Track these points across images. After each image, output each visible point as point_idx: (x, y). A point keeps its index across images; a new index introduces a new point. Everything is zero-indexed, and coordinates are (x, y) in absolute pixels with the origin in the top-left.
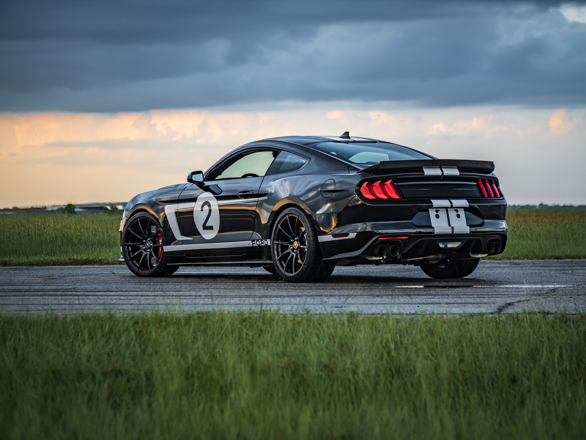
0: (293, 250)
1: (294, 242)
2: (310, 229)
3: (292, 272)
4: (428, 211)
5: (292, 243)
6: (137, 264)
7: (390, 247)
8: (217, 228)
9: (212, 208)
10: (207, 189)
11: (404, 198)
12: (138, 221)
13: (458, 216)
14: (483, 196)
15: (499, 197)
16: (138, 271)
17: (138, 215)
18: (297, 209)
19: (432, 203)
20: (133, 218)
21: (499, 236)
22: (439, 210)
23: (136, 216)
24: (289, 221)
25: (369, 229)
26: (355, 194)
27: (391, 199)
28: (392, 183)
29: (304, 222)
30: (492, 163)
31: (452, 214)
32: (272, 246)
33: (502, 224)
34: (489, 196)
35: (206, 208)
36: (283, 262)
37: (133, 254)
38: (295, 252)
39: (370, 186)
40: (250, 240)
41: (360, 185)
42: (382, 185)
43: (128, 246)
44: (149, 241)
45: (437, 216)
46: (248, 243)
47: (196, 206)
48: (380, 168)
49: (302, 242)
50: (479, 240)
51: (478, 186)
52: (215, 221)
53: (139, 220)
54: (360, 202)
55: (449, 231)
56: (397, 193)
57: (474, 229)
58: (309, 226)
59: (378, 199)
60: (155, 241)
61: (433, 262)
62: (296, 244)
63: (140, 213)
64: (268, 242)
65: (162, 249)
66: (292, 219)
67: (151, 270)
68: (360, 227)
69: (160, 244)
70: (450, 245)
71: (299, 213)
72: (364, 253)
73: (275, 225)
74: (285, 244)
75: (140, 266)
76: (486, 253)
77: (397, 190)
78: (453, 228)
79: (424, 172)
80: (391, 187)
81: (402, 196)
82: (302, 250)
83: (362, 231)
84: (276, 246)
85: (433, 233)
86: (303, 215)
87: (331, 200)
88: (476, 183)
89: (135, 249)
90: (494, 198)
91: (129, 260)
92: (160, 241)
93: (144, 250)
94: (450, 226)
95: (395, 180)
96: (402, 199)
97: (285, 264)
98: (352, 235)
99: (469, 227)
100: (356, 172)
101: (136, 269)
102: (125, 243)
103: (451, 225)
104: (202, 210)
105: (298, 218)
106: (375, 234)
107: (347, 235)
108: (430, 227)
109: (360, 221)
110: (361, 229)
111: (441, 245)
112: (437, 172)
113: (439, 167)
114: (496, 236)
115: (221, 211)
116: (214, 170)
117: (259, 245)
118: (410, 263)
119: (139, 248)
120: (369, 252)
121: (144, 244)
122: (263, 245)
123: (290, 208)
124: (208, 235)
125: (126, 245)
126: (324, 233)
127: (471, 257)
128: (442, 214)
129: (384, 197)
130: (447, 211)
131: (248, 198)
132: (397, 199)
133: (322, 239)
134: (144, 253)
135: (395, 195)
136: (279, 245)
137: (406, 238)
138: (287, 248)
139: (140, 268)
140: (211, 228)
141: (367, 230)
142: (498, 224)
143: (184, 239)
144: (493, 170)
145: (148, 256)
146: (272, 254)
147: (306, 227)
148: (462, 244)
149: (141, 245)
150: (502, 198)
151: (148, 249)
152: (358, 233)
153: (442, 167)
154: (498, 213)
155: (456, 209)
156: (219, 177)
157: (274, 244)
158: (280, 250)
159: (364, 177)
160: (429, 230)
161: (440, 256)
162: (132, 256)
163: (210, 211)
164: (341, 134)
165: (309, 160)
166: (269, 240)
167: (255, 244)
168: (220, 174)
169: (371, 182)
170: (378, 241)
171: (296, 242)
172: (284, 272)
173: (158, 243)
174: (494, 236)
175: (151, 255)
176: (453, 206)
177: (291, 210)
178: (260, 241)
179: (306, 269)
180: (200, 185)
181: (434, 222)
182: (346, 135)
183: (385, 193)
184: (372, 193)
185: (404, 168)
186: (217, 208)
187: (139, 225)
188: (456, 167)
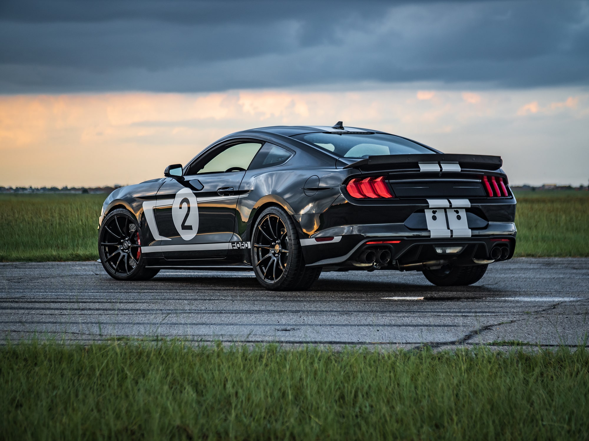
0: (274, 254)
1: (275, 245)
2: (291, 232)
3: (272, 279)
4: (424, 212)
5: (273, 247)
6: (114, 266)
7: (380, 253)
8: (196, 227)
9: (191, 206)
10: (187, 184)
11: (396, 197)
12: (115, 219)
13: (459, 218)
14: (488, 195)
15: (507, 196)
16: (115, 273)
17: (115, 212)
18: (278, 209)
19: (428, 203)
20: (110, 215)
21: (507, 240)
22: (436, 211)
23: (113, 213)
24: (269, 222)
25: (355, 232)
26: (340, 193)
27: (381, 198)
28: (383, 181)
29: (285, 223)
30: (499, 158)
31: (452, 215)
32: (251, 250)
33: (511, 227)
34: (495, 194)
35: (185, 205)
36: (263, 268)
37: (110, 255)
38: (276, 257)
39: (358, 184)
40: (229, 242)
41: (346, 182)
42: (372, 183)
43: (105, 246)
44: (127, 240)
45: (434, 218)
46: (227, 246)
47: (175, 203)
48: (369, 163)
49: (284, 245)
50: (483, 245)
51: (483, 183)
52: (194, 220)
53: (116, 217)
54: (346, 201)
55: (448, 234)
56: (389, 191)
57: (476, 232)
58: (290, 228)
59: (367, 198)
60: (133, 242)
61: (435, 268)
62: (278, 248)
63: (118, 210)
64: (249, 245)
65: (141, 250)
66: (273, 219)
67: (128, 273)
68: (346, 229)
69: (139, 244)
70: (449, 251)
71: (280, 213)
72: (350, 259)
73: (256, 226)
74: (266, 247)
75: (117, 268)
76: (492, 259)
77: (389, 188)
78: (452, 231)
79: (419, 168)
80: (382, 186)
81: (394, 195)
82: (283, 255)
83: (348, 234)
84: (256, 249)
85: (430, 236)
86: (285, 215)
87: (313, 200)
88: (481, 181)
89: (113, 249)
90: (501, 198)
91: (106, 262)
92: (139, 241)
93: (122, 250)
94: (448, 228)
95: (387, 177)
96: (394, 198)
97: (266, 269)
98: (337, 239)
99: (470, 230)
100: (343, 168)
101: (113, 271)
102: (102, 243)
103: (451, 228)
104: (181, 208)
105: (279, 218)
106: (363, 238)
107: (331, 238)
108: (426, 230)
109: (346, 223)
110: (347, 231)
111: (439, 251)
112: (434, 168)
113: (437, 162)
114: (503, 240)
115: (200, 209)
116: (195, 163)
117: (239, 248)
118: (409, 269)
119: (117, 248)
120: (357, 257)
121: (122, 244)
122: (243, 248)
123: (271, 208)
124: (187, 236)
125: (102, 245)
126: (307, 236)
127: (475, 263)
128: (440, 215)
129: (373, 196)
130: (446, 212)
131: (228, 195)
132: (388, 198)
133: (305, 242)
134: (122, 254)
135: (385, 194)
136: (260, 249)
137: (398, 242)
138: (268, 251)
139: (117, 270)
140: (190, 228)
141: (354, 233)
142: (506, 227)
143: (163, 239)
144: (501, 165)
145: (126, 258)
146: (252, 258)
147: (288, 228)
148: (462, 250)
149: (118, 245)
150: (510, 197)
151: (126, 250)
152: (344, 237)
153: (441, 162)
154: (506, 213)
155: (456, 210)
156: (201, 171)
157: (253, 247)
158: (260, 254)
159: (351, 174)
160: (424, 234)
161: (442, 261)
162: (109, 257)
163: (189, 208)
164: (334, 124)
165: (294, 153)
166: (249, 243)
167: (235, 246)
168: (203, 168)
169: (359, 179)
170: (366, 246)
171: (277, 245)
172: (265, 279)
173: (137, 243)
174: (501, 240)
175: (129, 257)
176: (453, 207)
177: (272, 209)
178: (240, 243)
179: (287, 276)
180: (180, 180)
181: (431, 224)
182: (340, 125)
183: (375, 191)
184: (360, 192)
185: (397, 163)
186: (196, 205)
187: (116, 223)
188: (458, 162)
